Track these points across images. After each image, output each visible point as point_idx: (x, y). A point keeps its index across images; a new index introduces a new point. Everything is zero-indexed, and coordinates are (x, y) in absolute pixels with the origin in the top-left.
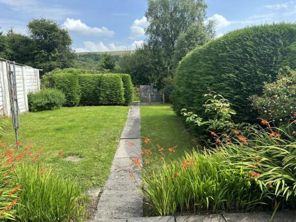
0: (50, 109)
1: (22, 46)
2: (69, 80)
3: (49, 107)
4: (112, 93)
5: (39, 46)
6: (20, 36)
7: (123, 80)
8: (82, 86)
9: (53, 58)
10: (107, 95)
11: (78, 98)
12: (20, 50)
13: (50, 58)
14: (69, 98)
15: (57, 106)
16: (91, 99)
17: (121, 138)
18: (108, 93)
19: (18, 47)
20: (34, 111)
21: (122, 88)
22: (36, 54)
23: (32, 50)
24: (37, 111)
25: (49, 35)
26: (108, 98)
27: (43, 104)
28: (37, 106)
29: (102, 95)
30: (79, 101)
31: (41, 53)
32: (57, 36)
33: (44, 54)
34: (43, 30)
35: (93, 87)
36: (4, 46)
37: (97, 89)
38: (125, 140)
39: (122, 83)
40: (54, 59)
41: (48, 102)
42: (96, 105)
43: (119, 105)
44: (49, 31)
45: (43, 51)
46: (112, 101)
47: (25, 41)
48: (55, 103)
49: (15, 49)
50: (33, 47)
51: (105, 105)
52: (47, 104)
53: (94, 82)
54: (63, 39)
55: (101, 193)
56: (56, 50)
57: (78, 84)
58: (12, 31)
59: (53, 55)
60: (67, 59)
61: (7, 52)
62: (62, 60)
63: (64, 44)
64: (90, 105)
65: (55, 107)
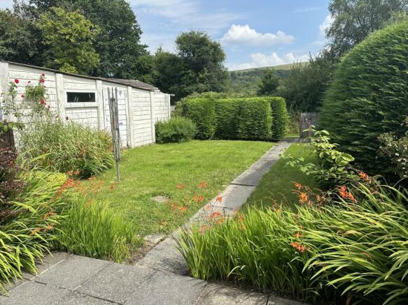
0: (177, 141)
1: (169, 66)
2: (204, 106)
3: (176, 138)
4: (254, 124)
5: (187, 65)
6: (167, 54)
7: (271, 106)
8: (218, 114)
9: (201, 79)
10: (247, 126)
11: (213, 129)
12: (167, 71)
13: (198, 80)
14: (202, 129)
15: (185, 138)
16: (227, 132)
17: (232, 182)
18: (248, 123)
19: (165, 68)
20: (160, 143)
21: (270, 118)
22: (183, 75)
23: (179, 70)
24: (164, 143)
25: (197, 51)
26: (249, 130)
27: (169, 135)
28: (164, 138)
29: (241, 126)
30: (213, 133)
31: (188, 73)
32: (207, 51)
33: (190, 74)
34: (191, 44)
35: (232, 116)
36: (150, 67)
37: (236, 118)
38: (234, 186)
39: (270, 109)
40: (202, 81)
41: (175, 133)
42: (233, 139)
43: (262, 140)
44: (198, 46)
45: (190, 71)
46: (254, 135)
47: (173, 60)
48: (182, 134)
49: (162, 71)
50: (180, 67)
51: (244, 139)
52: (174, 135)
53: (234, 109)
54: (214, 54)
55: (161, 240)
56: (205, 69)
57: (214, 112)
58: (160, 49)
59: (201, 76)
60: (216, 80)
61: (153, 75)
62: (212, 81)
63: (215, 61)
64: (226, 139)
65: (183, 140)
